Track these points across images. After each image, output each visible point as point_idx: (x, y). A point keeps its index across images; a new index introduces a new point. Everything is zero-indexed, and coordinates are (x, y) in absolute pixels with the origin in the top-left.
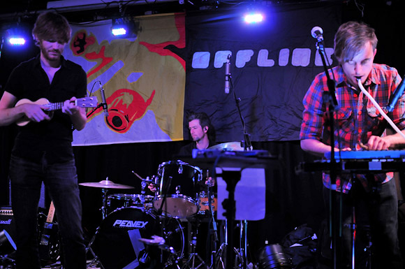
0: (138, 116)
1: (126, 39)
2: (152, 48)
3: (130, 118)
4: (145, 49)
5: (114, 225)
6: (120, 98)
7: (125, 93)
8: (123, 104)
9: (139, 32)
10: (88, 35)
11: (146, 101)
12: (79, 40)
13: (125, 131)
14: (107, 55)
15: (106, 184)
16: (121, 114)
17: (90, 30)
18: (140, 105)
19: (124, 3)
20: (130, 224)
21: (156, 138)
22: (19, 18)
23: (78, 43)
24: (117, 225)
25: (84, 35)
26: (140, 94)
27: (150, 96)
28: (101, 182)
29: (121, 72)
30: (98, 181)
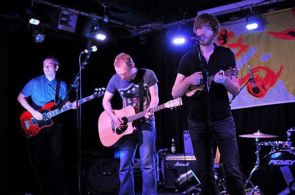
0: (271, 85)
1: (257, 31)
2: (277, 35)
3: (266, 87)
4: (271, 36)
5: (269, 164)
6: (256, 74)
7: (260, 70)
8: (259, 77)
9: (266, 25)
10: (229, 31)
11: (276, 73)
12: (222, 35)
13: (263, 97)
14: (244, 44)
15: (258, 135)
16: (258, 84)
17: (230, 28)
18: (272, 78)
19: (254, 6)
20: (282, 162)
21: (286, 100)
22: (179, 25)
23: (222, 38)
24: (271, 163)
25: (226, 31)
26: (271, 69)
27: (279, 70)
28: (254, 134)
29: (256, 55)
30: (252, 133)
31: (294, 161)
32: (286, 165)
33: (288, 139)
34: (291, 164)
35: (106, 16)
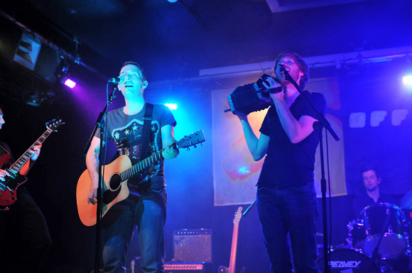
31: (359, 262)
32: (348, 268)
33: (350, 235)
34: (355, 266)
35: (78, 56)
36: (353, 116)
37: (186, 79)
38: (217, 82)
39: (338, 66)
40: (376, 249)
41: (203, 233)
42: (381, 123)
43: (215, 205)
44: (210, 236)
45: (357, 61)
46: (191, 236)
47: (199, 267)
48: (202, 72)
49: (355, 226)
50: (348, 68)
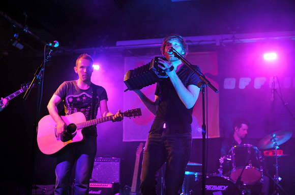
31: (227, 187)
32: (219, 191)
34: (224, 189)
35: (27, 26)
36: (227, 80)
37: (106, 48)
38: (129, 51)
39: (218, 44)
40: (240, 178)
41: (114, 160)
42: (246, 86)
43: (124, 140)
44: (118, 163)
45: (232, 41)
46: (105, 163)
47: (110, 186)
48: (118, 43)
49: (225, 160)
50: (224, 46)
